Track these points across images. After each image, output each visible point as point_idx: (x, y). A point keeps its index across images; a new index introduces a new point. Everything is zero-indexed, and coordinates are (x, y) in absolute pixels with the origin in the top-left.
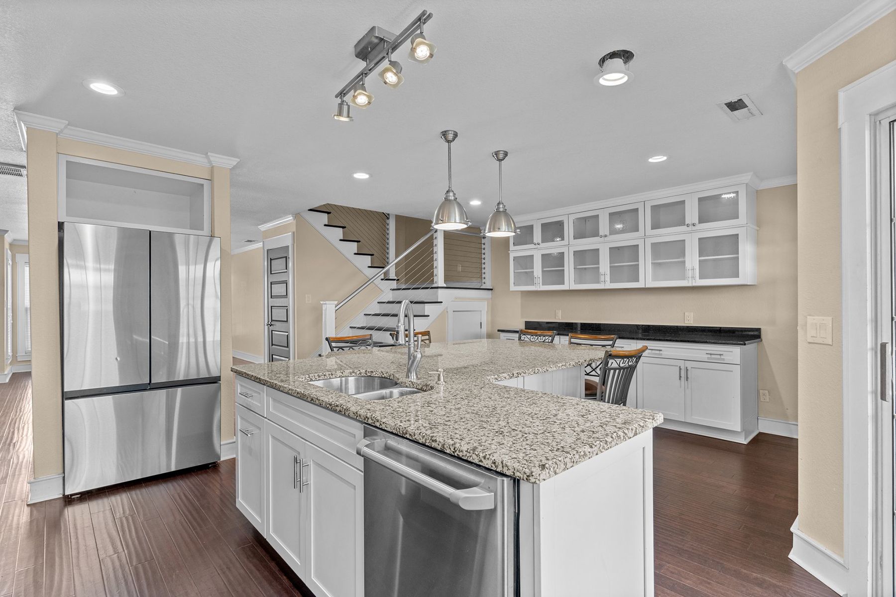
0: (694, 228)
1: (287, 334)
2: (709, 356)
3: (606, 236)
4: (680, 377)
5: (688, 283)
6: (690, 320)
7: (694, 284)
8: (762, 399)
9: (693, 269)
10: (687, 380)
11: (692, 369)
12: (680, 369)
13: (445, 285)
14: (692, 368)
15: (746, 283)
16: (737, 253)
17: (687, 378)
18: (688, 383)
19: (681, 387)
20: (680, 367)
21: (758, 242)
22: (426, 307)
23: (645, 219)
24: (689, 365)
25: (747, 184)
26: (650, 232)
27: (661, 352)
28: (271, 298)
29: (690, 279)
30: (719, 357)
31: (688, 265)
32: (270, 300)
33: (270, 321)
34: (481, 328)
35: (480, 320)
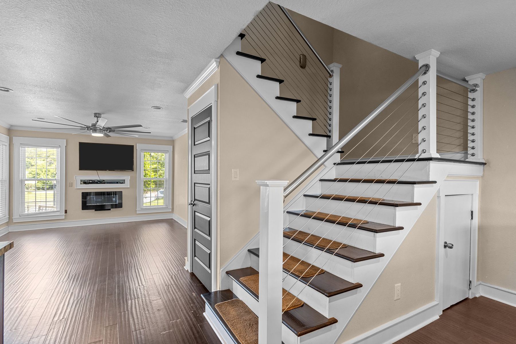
1: (209, 219)
13: (438, 156)
22: (414, 189)
28: (194, 173)
32: (193, 175)
33: (193, 200)
34: (472, 218)
35: (472, 207)
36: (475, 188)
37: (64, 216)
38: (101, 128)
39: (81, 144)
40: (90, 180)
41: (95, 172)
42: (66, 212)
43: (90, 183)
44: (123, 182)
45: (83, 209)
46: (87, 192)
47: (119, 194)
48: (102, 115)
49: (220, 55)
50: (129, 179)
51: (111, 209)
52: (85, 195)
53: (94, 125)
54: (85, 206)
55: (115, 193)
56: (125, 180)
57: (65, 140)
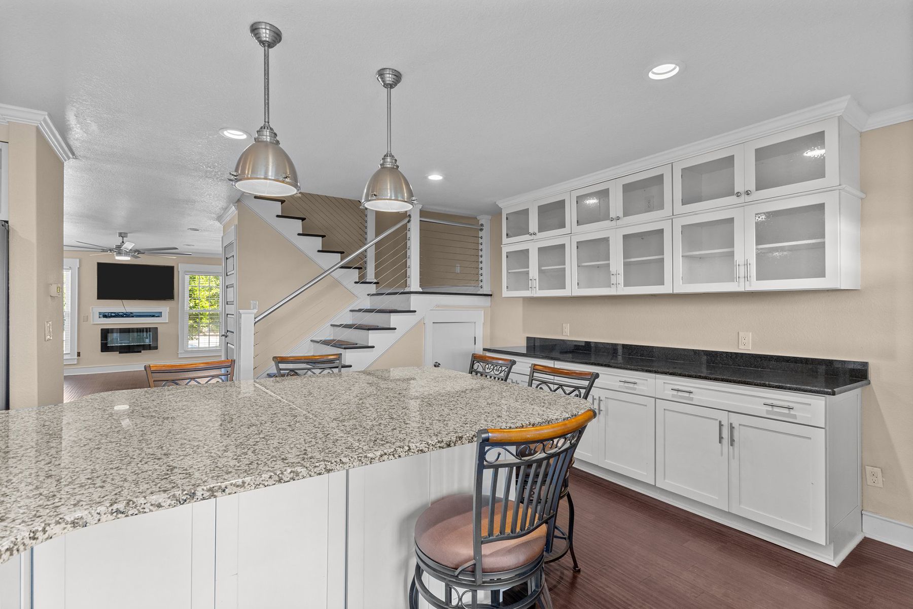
0: (748, 198)
2: (770, 408)
3: (618, 218)
4: (721, 438)
5: (739, 286)
6: (747, 345)
7: (749, 288)
8: (869, 482)
9: (746, 264)
10: (732, 445)
11: (741, 427)
12: (721, 425)
13: (421, 290)
14: (740, 425)
15: (838, 287)
16: (823, 236)
17: (732, 442)
18: (733, 449)
19: (722, 454)
20: (720, 422)
21: (862, 218)
22: (392, 317)
23: (673, 189)
24: (736, 420)
25: (840, 119)
26: (679, 208)
27: (691, 396)
28: (227, 304)
29: (742, 280)
30: (786, 411)
31: (739, 258)
33: (226, 332)
34: (475, 344)
35: (475, 334)
36: (479, 317)
37: (76, 360)
38: (128, 251)
39: (99, 265)
40: (112, 313)
41: (119, 302)
42: (79, 354)
43: (111, 316)
44: (159, 315)
45: (102, 351)
46: (108, 329)
47: (153, 331)
48: (129, 234)
49: (237, 200)
50: (168, 311)
51: (142, 351)
52: (105, 333)
53: (119, 247)
54: (105, 348)
55: (147, 330)
56: (161, 312)
57: (78, 260)
